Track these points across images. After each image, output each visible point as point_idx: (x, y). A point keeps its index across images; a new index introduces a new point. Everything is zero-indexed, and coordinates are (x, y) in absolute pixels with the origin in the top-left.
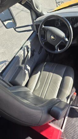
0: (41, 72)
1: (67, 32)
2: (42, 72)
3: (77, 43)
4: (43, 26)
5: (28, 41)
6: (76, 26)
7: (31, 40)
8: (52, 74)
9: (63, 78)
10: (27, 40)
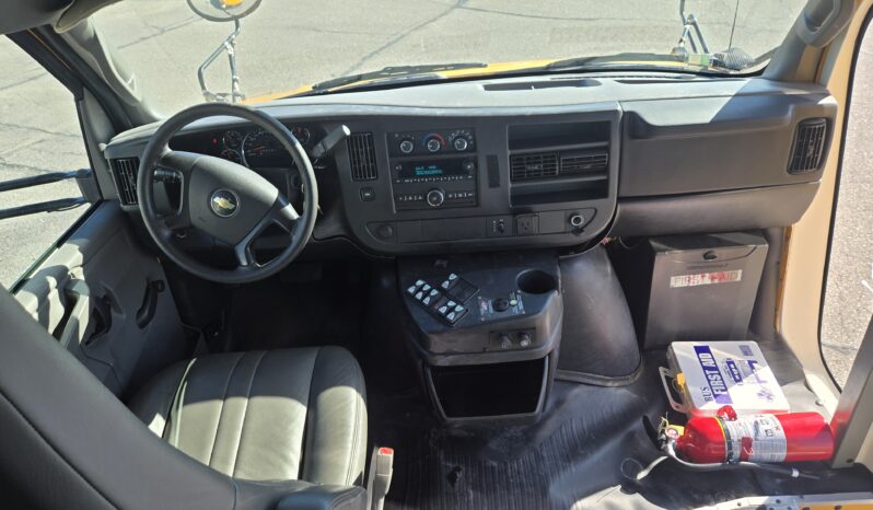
0: (168, 419)
1: (290, 183)
2: (181, 413)
3: (342, 233)
4: (168, 150)
5: (65, 245)
6: (322, 151)
7: (84, 241)
8: (244, 402)
9: (312, 406)
10: (59, 243)
